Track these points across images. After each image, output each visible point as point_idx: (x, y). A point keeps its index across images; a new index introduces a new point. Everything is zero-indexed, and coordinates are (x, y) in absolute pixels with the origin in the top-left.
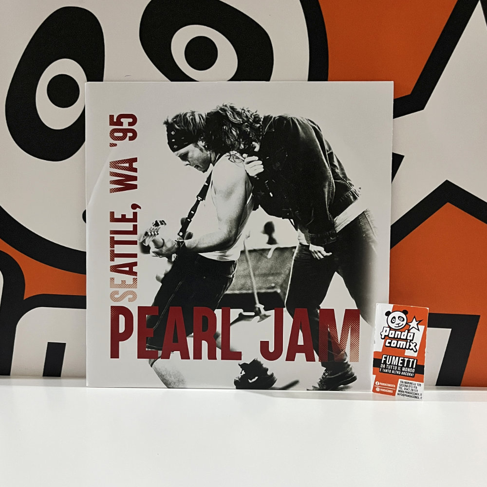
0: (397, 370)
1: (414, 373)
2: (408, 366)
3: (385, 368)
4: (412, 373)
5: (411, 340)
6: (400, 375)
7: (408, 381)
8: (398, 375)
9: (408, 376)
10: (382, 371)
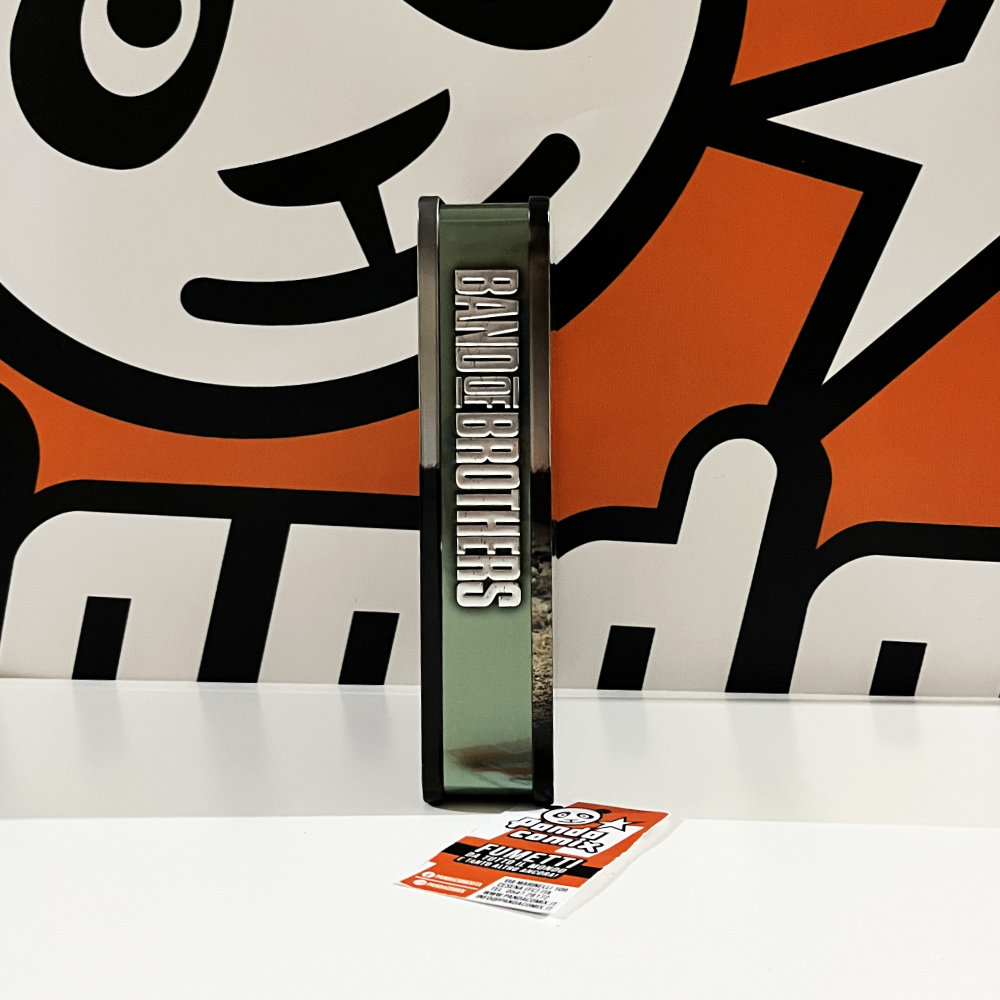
0: (513, 865)
1: (561, 875)
2: (547, 864)
3: (477, 859)
4: (556, 873)
5: (588, 840)
6: (517, 872)
7: (529, 881)
8: (510, 871)
9: (541, 876)
10: (463, 861)
